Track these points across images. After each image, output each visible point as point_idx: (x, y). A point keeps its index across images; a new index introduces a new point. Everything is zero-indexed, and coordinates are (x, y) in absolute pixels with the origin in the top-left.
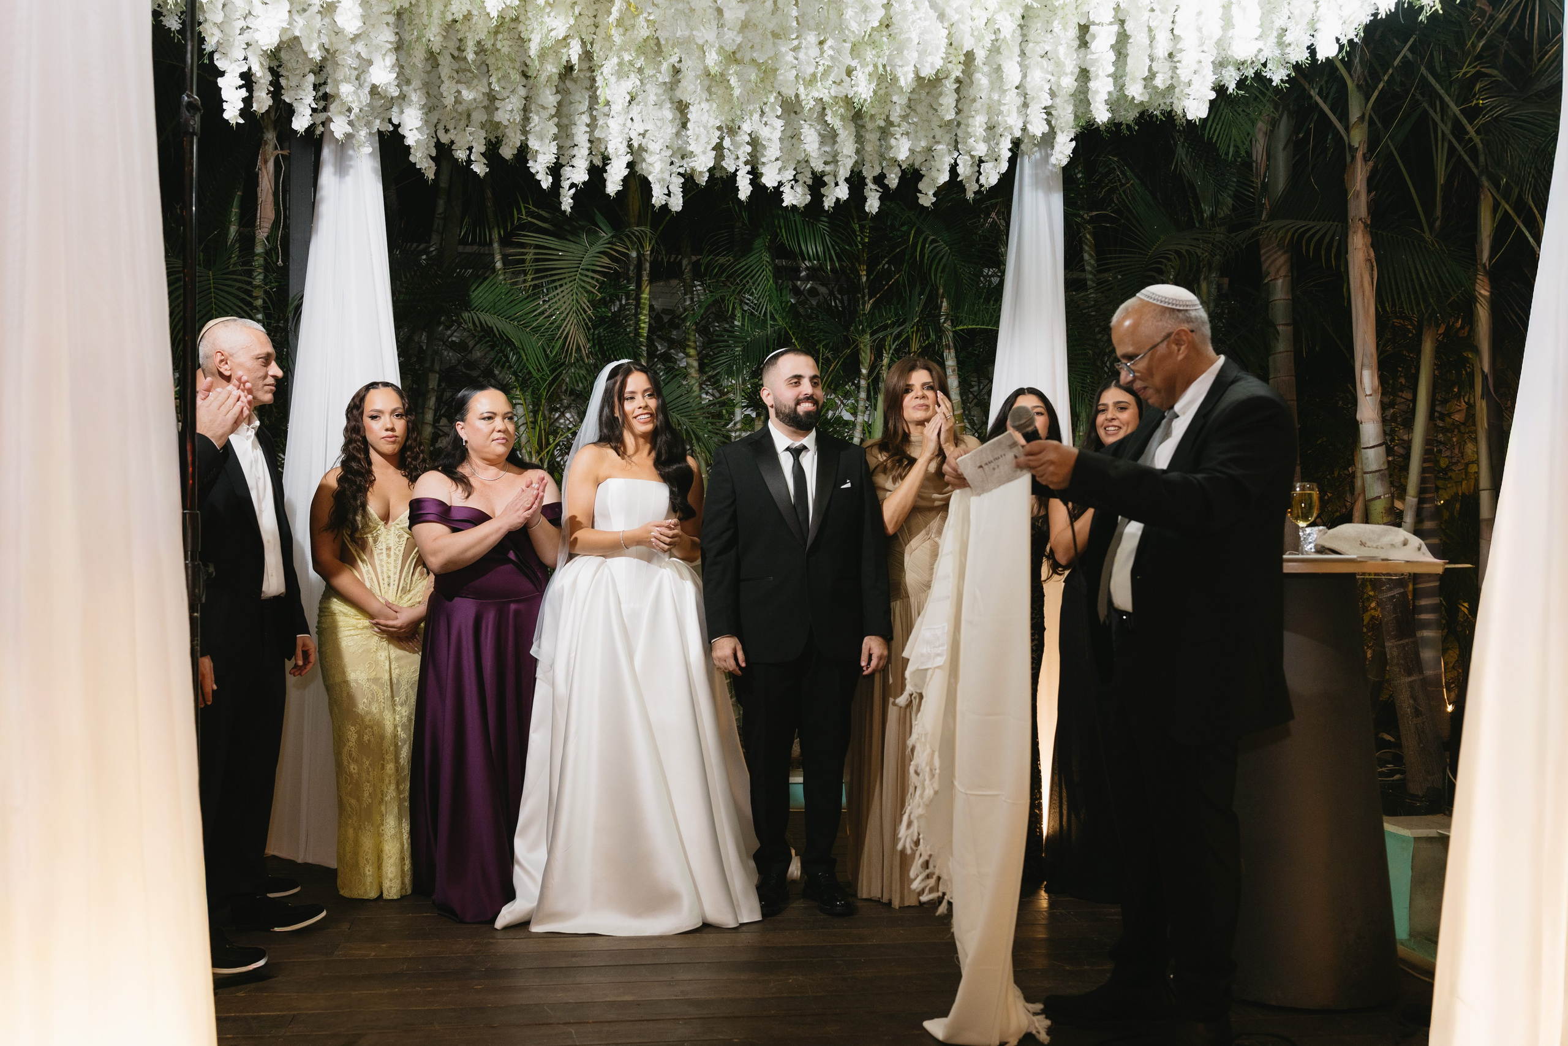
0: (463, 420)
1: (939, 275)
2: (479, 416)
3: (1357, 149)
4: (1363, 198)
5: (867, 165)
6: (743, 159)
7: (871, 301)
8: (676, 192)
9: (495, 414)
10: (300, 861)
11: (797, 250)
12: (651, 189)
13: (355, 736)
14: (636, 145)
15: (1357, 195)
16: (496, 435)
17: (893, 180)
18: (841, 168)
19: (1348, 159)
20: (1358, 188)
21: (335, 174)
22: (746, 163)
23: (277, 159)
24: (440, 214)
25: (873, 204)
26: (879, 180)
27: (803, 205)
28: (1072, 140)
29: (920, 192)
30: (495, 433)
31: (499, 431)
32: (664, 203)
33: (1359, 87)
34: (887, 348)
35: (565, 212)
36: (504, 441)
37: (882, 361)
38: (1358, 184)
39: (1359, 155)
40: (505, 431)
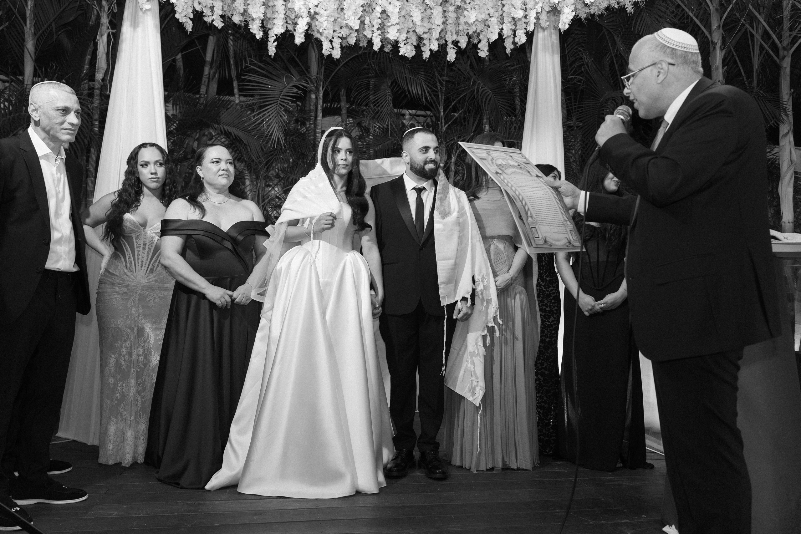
0: (200, 165)
1: (486, 105)
2: (210, 161)
3: (716, 43)
4: (720, 70)
5: (449, 34)
6: (376, 26)
7: (446, 126)
8: (337, 47)
9: (220, 159)
10: (89, 444)
11: (406, 90)
12: (322, 45)
13: (114, 361)
14: (312, 11)
15: (717, 68)
16: (221, 172)
17: (463, 44)
18: (434, 32)
19: (711, 49)
20: (718, 64)
21: (131, 25)
22: (378, 29)
23: (109, 35)
24: (206, 75)
25: (452, 56)
26: (455, 43)
27: (411, 56)
28: (573, 11)
29: (479, 49)
30: (220, 171)
31: (223, 170)
32: (329, 53)
33: (717, 10)
34: (454, 153)
35: (271, 56)
36: (226, 176)
37: (451, 159)
38: (718, 62)
39: (718, 46)
40: (227, 170)
